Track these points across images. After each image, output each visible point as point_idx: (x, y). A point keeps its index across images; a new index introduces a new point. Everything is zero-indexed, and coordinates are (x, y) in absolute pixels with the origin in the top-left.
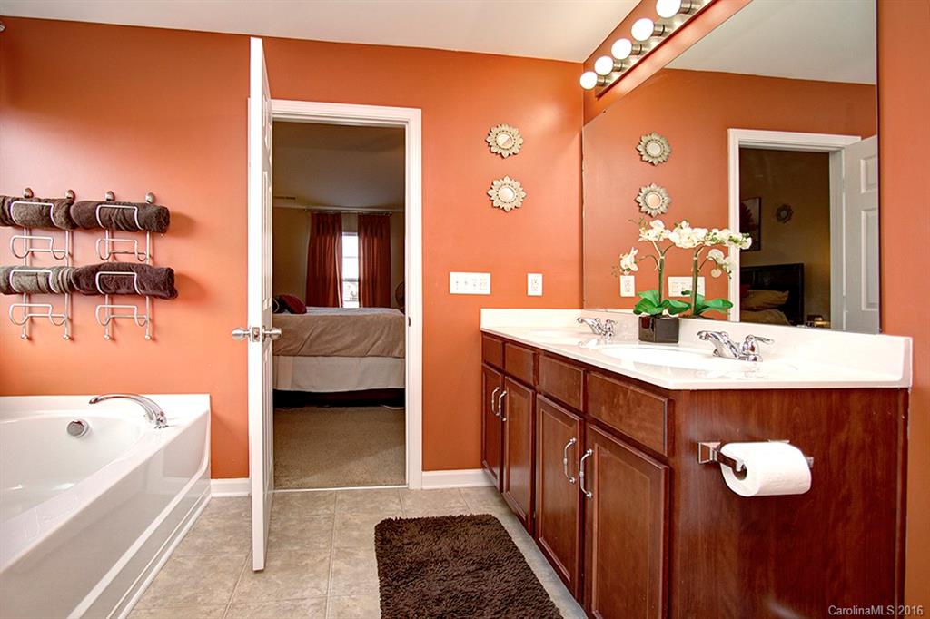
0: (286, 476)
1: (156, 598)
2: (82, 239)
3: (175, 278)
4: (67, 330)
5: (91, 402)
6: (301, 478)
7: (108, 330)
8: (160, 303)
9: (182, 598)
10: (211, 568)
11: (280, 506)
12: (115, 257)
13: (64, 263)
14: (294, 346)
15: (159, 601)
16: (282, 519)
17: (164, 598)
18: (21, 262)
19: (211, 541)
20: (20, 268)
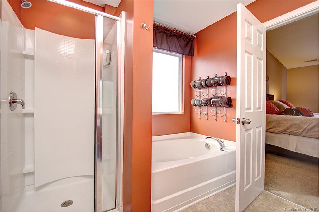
0: (273, 187)
1: (206, 203)
2: (210, 89)
3: (232, 100)
4: (206, 117)
5: (206, 138)
6: (280, 191)
7: (215, 117)
8: (228, 109)
9: (212, 207)
10: (225, 204)
11: (263, 197)
12: (217, 94)
13: (206, 97)
14: (298, 131)
15: (206, 204)
16: (260, 203)
17: (208, 204)
18: (198, 98)
19: (231, 196)
20: (198, 99)
